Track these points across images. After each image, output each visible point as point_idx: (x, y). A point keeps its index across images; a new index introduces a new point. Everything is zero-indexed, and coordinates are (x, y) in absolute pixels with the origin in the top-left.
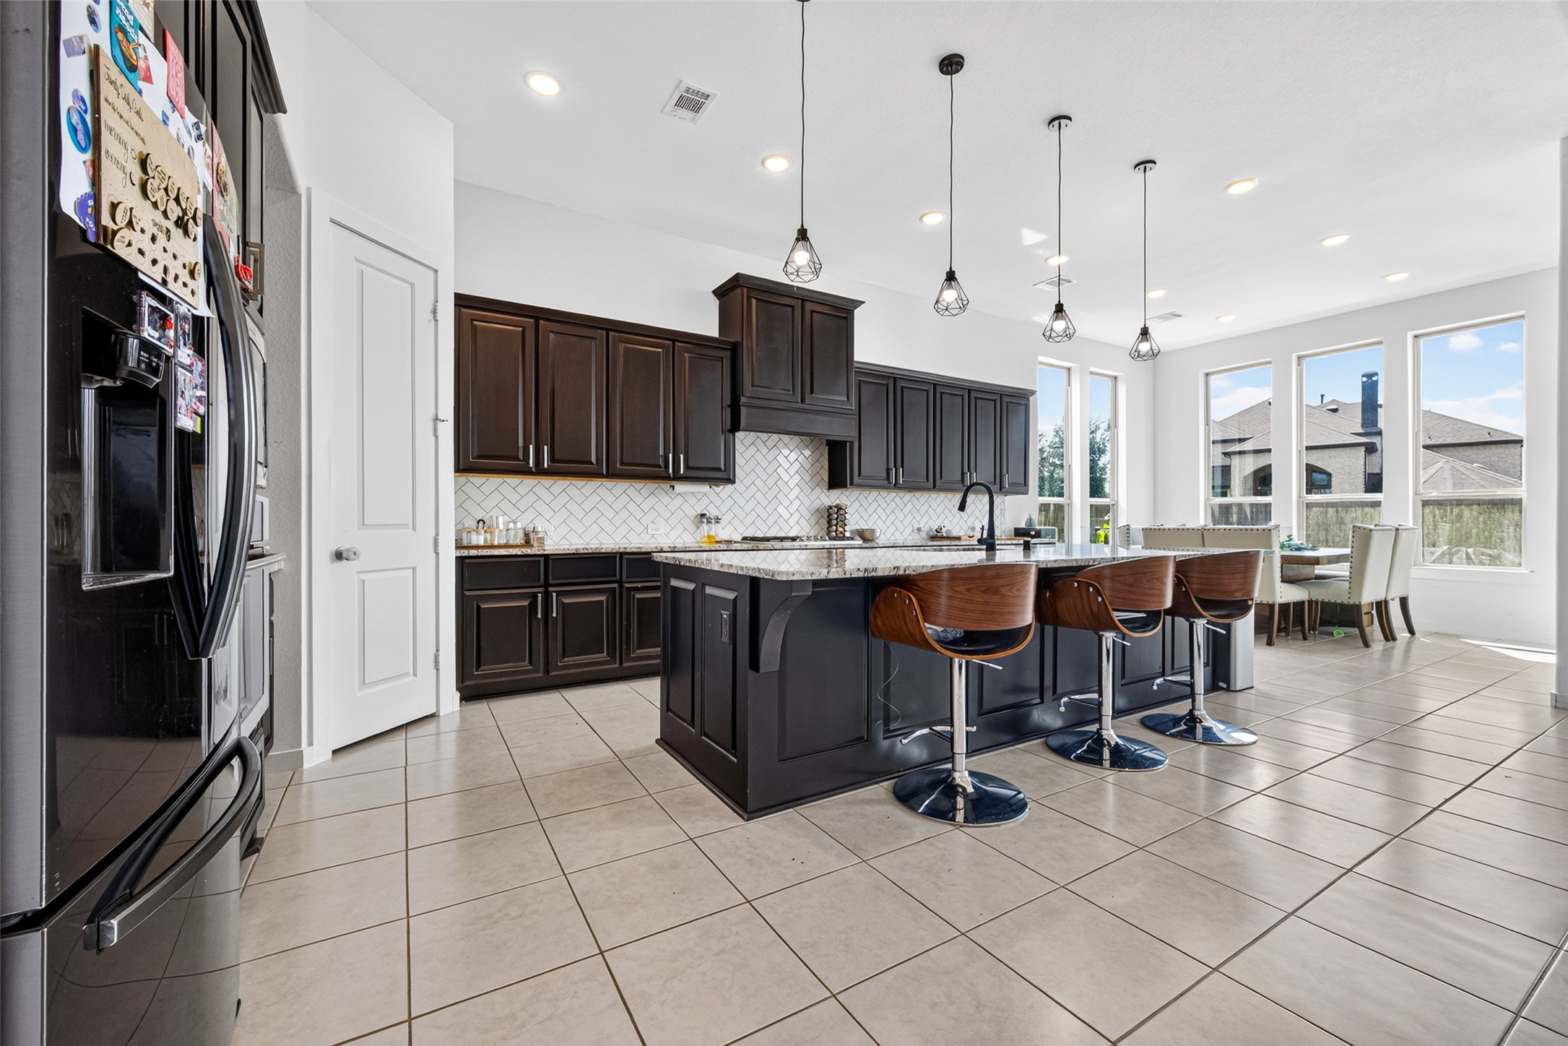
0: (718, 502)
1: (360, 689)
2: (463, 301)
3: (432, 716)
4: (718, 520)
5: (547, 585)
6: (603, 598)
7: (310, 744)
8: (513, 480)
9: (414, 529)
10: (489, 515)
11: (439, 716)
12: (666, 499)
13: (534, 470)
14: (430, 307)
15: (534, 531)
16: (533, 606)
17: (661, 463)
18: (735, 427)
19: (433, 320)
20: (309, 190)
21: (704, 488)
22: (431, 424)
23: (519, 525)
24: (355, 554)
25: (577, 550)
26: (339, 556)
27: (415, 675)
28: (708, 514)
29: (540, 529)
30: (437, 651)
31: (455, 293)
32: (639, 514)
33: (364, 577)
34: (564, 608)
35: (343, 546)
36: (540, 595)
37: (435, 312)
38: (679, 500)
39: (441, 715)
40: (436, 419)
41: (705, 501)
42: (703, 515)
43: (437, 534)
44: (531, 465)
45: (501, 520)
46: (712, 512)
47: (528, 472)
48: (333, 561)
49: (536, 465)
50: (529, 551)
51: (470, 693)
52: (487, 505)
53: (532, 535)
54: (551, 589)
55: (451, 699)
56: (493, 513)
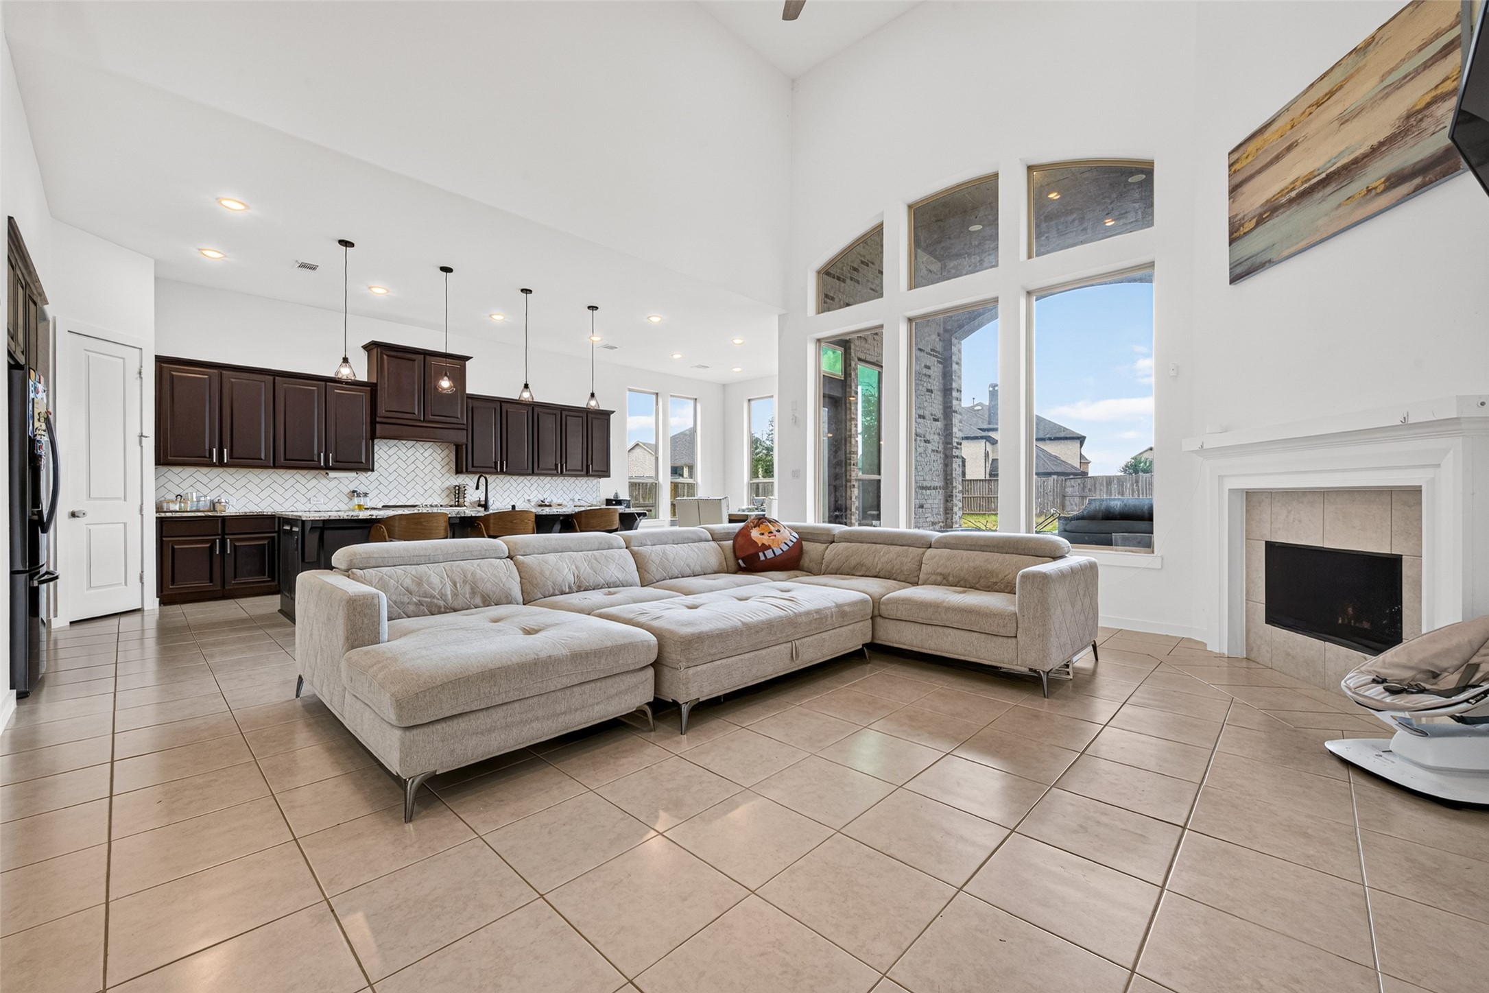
0: (367, 483)
1: (87, 590)
2: (160, 360)
3: (139, 610)
4: (366, 495)
5: (224, 533)
6: (266, 542)
7: (56, 616)
8: (205, 470)
9: (125, 500)
10: (186, 492)
11: (144, 611)
12: (324, 481)
13: (217, 464)
14: (137, 370)
15: (219, 502)
16: (212, 548)
17: (316, 459)
18: (373, 436)
19: (139, 378)
20: (54, 319)
21: (352, 475)
22: (138, 439)
23: (209, 498)
24: (84, 514)
25: (246, 513)
26: (73, 515)
27: (126, 584)
28: (359, 491)
29: (223, 500)
30: (142, 572)
31: (156, 356)
32: (304, 491)
33: (90, 527)
34: (235, 548)
35: (76, 509)
36: (218, 540)
37: (140, 373)
38: (335, 482)
39: (145, 609)
40: (142, 436)
41: (357, 482)
42: (354, 492)
43: (142, 504)
44: (215, 461)
45: (194, 494)
46: (361, 489)
47: (212, 465)
48: (69, 518)
49: (219, 460)
50: (215, 514)
51: (166, 598)
52: (185, 485)
53: (217, 505)
54: (226, 537)
55: (152, 603)
56: (189, 491)
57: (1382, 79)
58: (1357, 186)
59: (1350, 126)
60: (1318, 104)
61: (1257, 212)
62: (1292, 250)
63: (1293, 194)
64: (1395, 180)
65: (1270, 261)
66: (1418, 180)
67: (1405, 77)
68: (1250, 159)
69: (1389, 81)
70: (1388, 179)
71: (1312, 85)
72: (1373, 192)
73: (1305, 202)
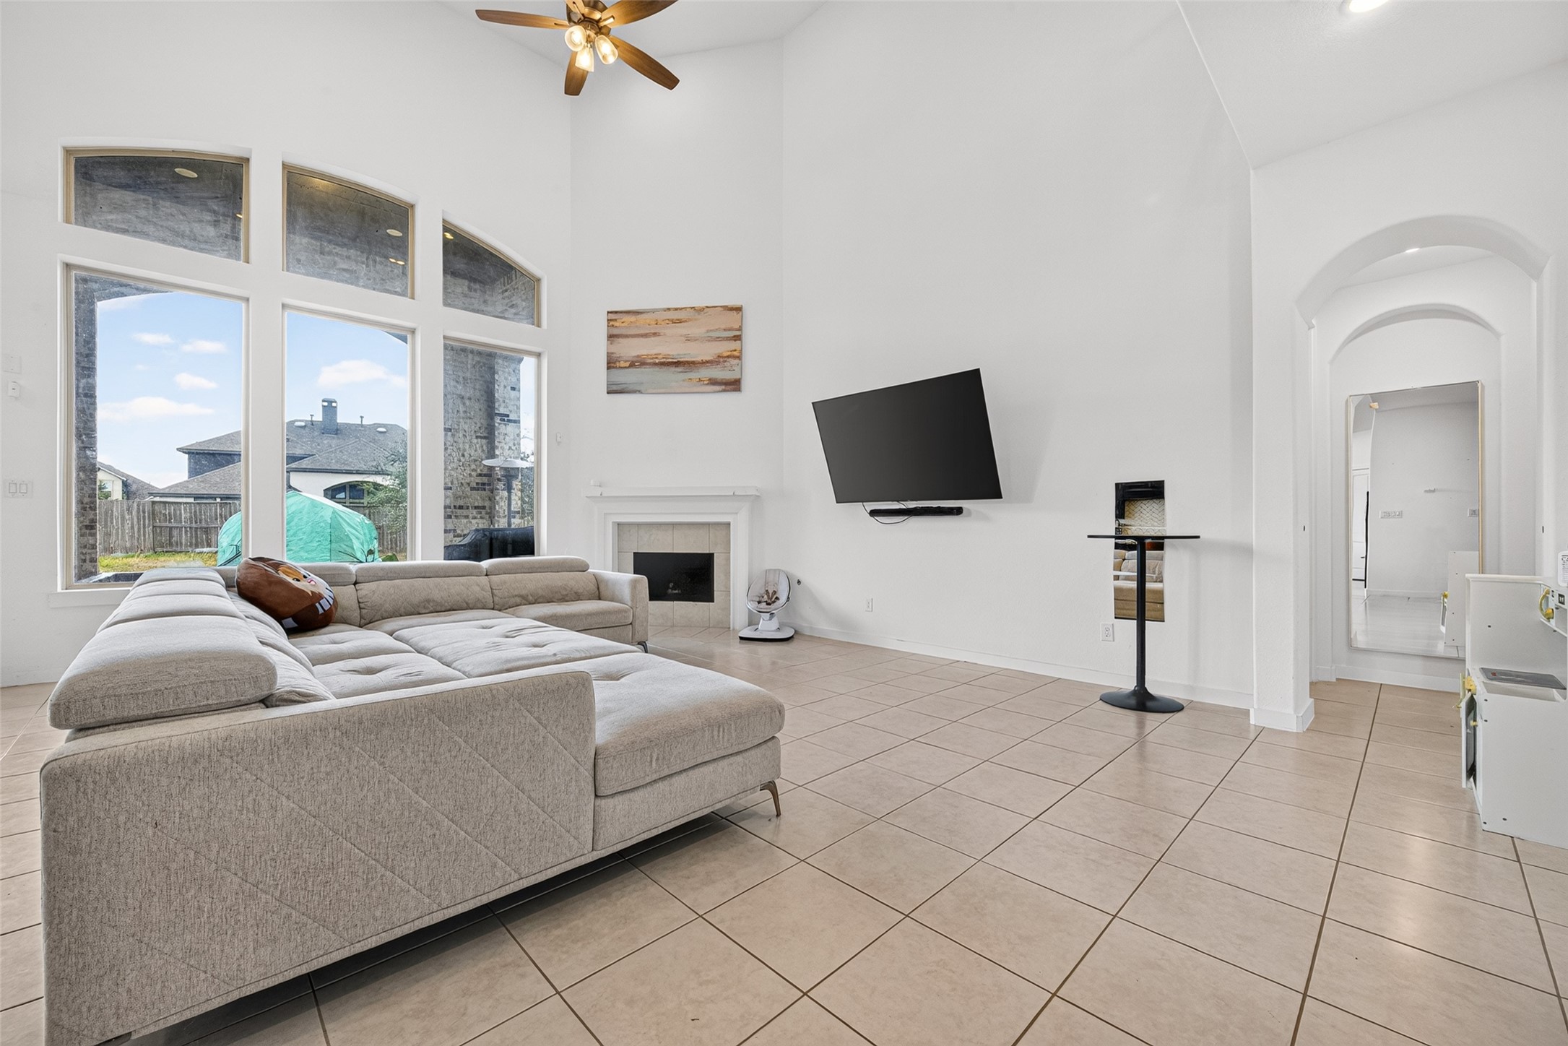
57: (708, 331)
58: (695, 375)
59: (689, 344)
60: (673, 322)
61: (631, 359)
62: (654, 391)
63: (657, 361)
64: (713, 382)
65: (639, 391)
66: (723, 387)
67: (719, 338)
68: (623, 325)
69: (710, 334)
70: (710, 380)
71: (669, 309)
72: (702, 382)
73: (665, 369)
